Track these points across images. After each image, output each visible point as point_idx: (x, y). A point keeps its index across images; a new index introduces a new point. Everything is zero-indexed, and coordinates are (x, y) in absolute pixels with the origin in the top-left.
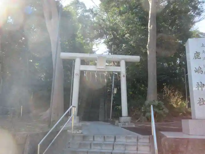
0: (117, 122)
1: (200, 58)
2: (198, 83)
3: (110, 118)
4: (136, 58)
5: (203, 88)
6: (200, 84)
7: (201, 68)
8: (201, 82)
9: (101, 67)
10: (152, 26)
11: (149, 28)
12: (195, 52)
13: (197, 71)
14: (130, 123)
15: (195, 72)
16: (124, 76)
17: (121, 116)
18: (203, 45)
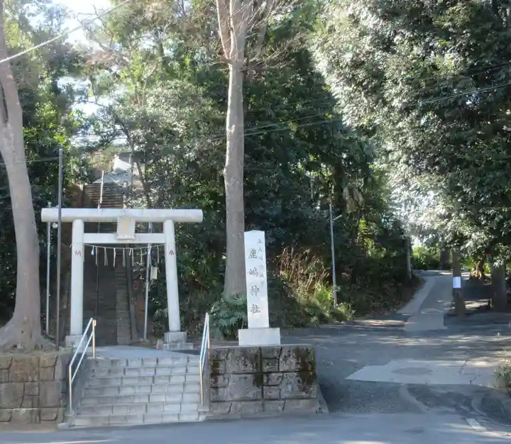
0: (159, 342)
1: (256, 257)
2: (252, 287)
3: (142, 337)
4: (196, 215)
7: (256, 269)
8: (256, 286)
9: (126, 237)
10: (234, 126)
11: (227, 129)
13: (252, 274)
14: (184, 343)
16: (171, 252)
17: (167, 329)
18: (260, 242)
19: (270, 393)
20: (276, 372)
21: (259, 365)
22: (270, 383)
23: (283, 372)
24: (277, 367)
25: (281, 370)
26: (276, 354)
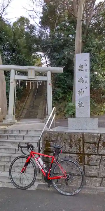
1: (83, 70)
2: (79, 90)
5: (83, 94)
6: (81, 90)
7: (83, 78)
8: (82, 90)
12: (80, 65)
13: (80, 81)
15: (78, 81)
18: (86, 60)
19: (91, 171)
20: (96, 155)
21: (82, 147)
22: (90, 163)
23: (102, 155)
24: (96, 151)
25: (100, 153)
26: (96, 140)
